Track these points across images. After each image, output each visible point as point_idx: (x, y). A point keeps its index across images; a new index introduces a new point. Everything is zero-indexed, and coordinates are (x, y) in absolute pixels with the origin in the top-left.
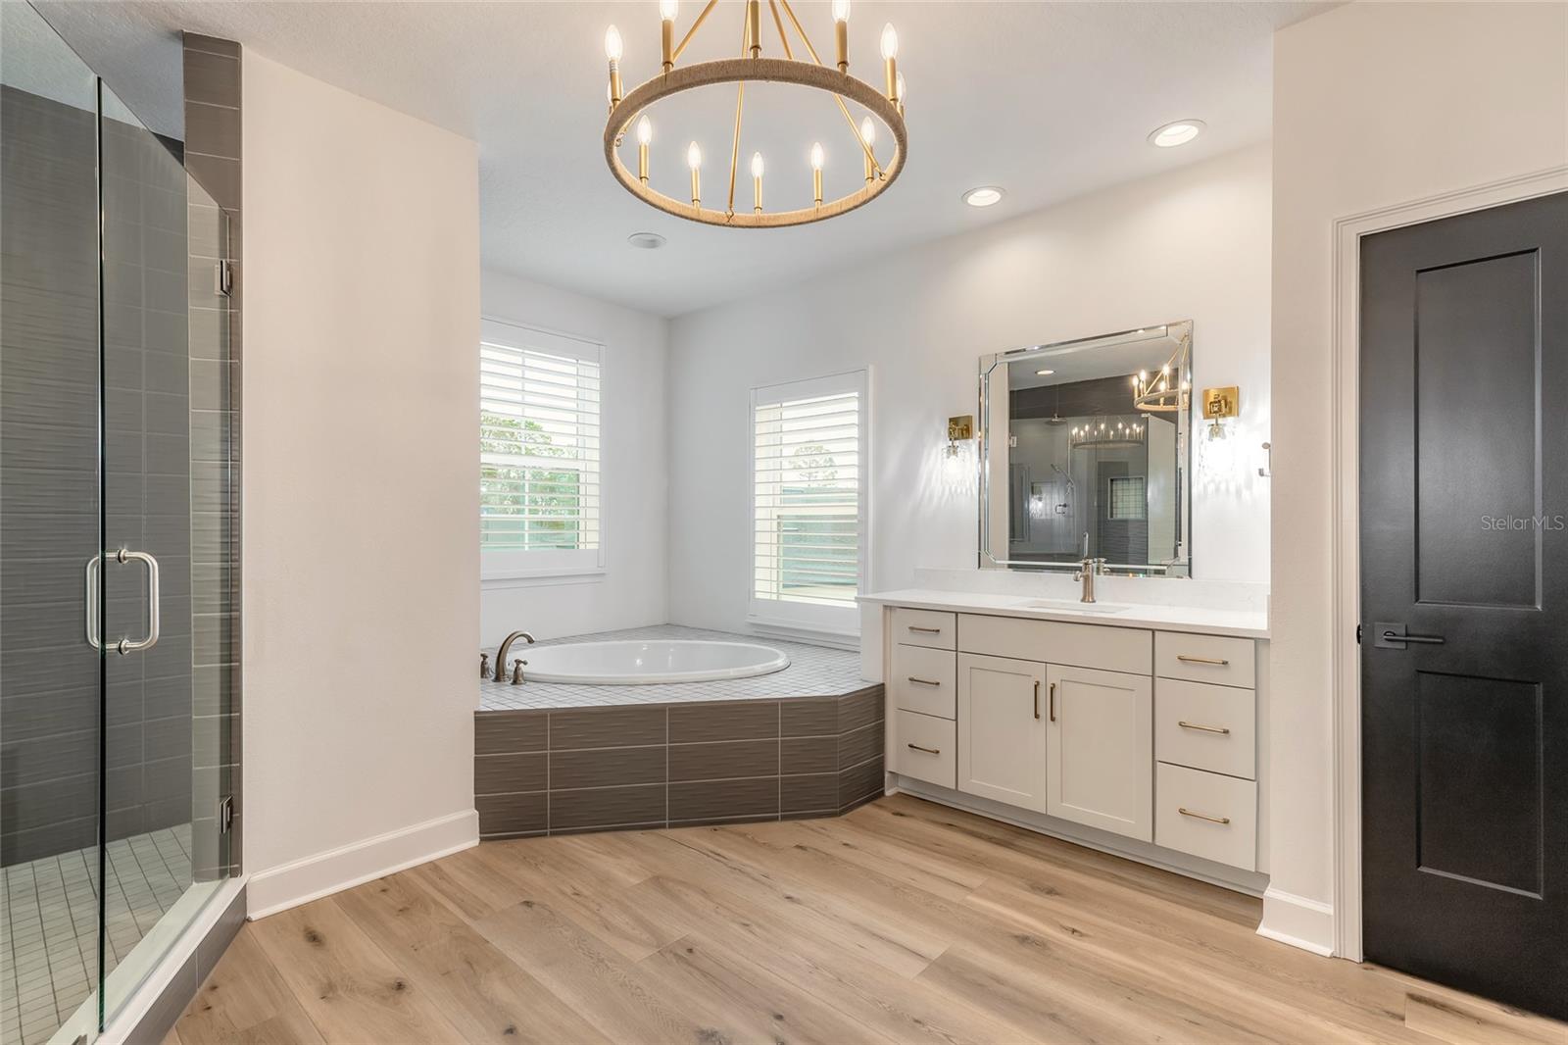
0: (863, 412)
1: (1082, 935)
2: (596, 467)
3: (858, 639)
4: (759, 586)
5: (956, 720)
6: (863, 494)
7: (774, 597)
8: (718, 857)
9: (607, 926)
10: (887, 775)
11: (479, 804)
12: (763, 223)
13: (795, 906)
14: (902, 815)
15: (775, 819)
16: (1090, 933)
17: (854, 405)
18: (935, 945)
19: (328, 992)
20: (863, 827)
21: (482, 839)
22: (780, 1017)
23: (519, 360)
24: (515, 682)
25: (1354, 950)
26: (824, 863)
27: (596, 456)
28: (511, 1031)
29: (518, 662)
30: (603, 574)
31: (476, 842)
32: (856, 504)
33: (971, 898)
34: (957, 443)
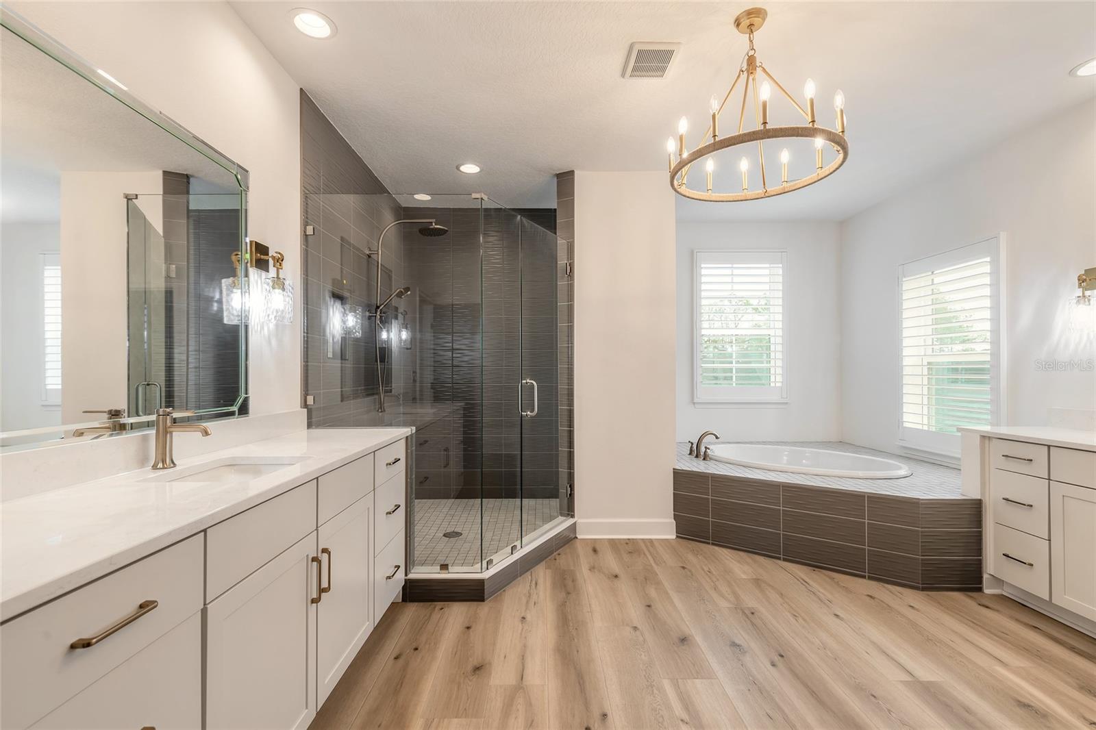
0: (995, 273)
2: (780, 333)
4: (907, 418)
5: (1050, 540)
6: (996, 343)
7: (926, 428)
8: (805, 583)
9: (715, 589)
10: (985, 576)
11: (676, 517)
12: (786, 190)
13: (837, 621)
14: (987, 607)
15: (864, 577)
17: (987, 269)
18: (927, 671)
19: (592, 569)
20: (939, 603)
21: (677, 537)
22: (782, 656)
23: (728, 272)
24: (704, 459)
26: (883, 611)
27: (780, 325)
28: (649, 606)
29: (706, 448)
30: (787, 403)
31: (674, 537)
32: (989, 352)
33: (1000, 670)
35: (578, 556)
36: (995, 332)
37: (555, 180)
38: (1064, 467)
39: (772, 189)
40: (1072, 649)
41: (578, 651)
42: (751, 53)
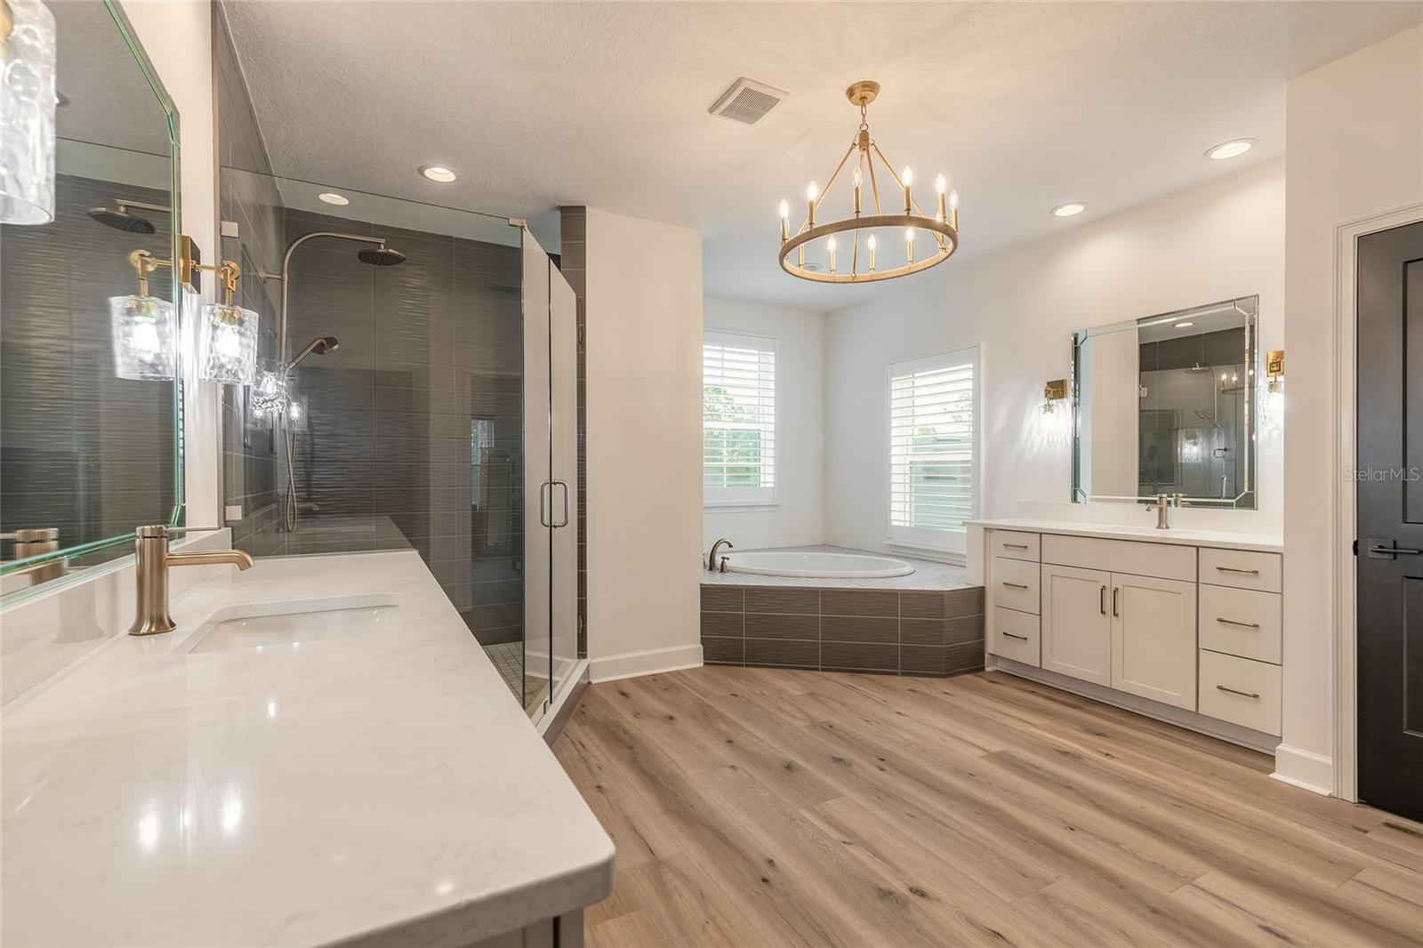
0: (976, 380)
1: (1113, 757)
2: (772, 428)
3: (965, 555)
4: (894, 516)
5: (1040, 615)
6: (976, 444)
7: (908, 525)
8: (854, 689)
9: (781, 710)
10: (987, 656)
11: (703, 641)
12: (875, 278)
13: (903, 718)
14: (995, 682)
15: (896, 674)
16: (1121, 757)
17: (970, 374)
18: (996, 746)
19: (637, 715)
20: (964, 687)
21: (705, 664)
22: (883, 760)
23: (719, 355)
24: (722, 571)
25: (1350, 792)
26: (929, 700)
27: (772, 419)
28: (730, 742)
29: (723, 558)
30: (777, 506)
31: (702, 664)
32: (971, 452)
33: (1033, 729)
34: (1053, 402)
35: (609, 705)
36: (976, 433)
37: (558, 214)
38: (1053, 550)
39: (861, 275)
40: (1063, 703)
41: (692, 807)
42: (865, 128)
